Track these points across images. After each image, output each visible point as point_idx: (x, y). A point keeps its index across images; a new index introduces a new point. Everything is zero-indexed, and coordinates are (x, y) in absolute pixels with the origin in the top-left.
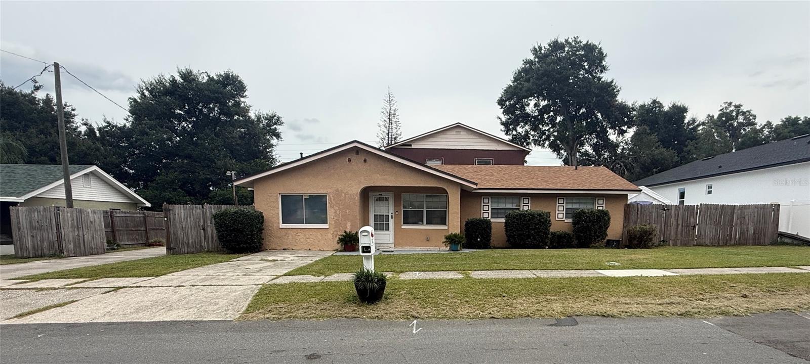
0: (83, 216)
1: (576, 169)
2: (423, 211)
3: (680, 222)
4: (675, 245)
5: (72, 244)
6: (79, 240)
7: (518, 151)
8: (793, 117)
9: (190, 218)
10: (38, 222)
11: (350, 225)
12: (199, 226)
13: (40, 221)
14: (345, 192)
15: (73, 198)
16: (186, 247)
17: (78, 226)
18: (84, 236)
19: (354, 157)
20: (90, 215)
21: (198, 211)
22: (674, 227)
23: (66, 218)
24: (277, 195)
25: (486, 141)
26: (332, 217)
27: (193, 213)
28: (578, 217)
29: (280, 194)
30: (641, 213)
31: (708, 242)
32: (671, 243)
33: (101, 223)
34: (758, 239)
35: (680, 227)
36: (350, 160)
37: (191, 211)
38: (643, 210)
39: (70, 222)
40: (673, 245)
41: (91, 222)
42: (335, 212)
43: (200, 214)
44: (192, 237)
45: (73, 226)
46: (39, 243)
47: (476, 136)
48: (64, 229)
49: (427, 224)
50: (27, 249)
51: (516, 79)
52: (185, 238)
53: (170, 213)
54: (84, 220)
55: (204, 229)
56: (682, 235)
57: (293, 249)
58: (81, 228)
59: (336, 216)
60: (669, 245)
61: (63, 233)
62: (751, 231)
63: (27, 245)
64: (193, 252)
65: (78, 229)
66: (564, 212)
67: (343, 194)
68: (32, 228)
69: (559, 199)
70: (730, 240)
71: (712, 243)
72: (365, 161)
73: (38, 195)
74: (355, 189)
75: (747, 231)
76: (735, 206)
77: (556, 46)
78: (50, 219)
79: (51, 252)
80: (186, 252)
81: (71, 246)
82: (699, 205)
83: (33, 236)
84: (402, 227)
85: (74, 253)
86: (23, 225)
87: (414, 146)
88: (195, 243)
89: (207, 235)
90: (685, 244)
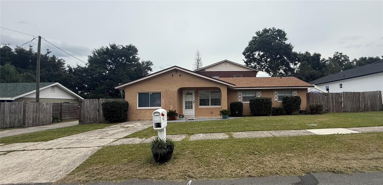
0: (40, 106)
1: (281, 78)
2: (209, 99)
3: (334, 101)
4: (333, 112)
5: (31, 120)
6: (36, 118)
7: (253, 71)
8: (364, 57)
9: (92, 105)
10: (14, 110)
11: (172, 107)
12: (96, 109)
13: (15, 109)
14: (170, 90)
15: (40, 98)
16: (89, 120)
17: (36, 111)
18: (39, 116)
19: (174, 74)
20: (45, 106)
21: (96, 102)
22: (331, 103)
23: (30, 107)
24: (136, 93)
25: (239, 67)
26: (164, 103)
27: (93, 103)
28: (285, 100)
29: (138, 92)
30: (315, 97)
31: (349, 110)
32: (331, 111)
33: (50, 109)
34: (373, 108)
35: (334, 103)
36: (173, 75)
37: (93, 102)
38: (315, 96)
39: (32, 109)
40: (332, 112)
41: (45, 109)
42: (165, 101)
43: (97, 104)
44: (92, 115)
45: (33, 111)
46: (13, 120)
47: (234, 65)
48: (28, 113)
49: (211, 105)
50: (6, 124)
51: (250, 45)
52: (89, 115)
53: (82, 103)
54: (41, 108)
55: (98, 111)
56: (336, 107)
57: (143, 120)
58: (38, 112)
59: (165, 102)
60: (330, 112)
61: (27, 115)
62: (369, 105)
63: (7, 122)
64: (92, 122)
65: (36, 113)
66: (278, 98)
67: (169, 92)
68: (11, 113)
69: (275, 91)
70: (360, 109)
71: (351, 111)
72: (180, 75)
73: (24, 96)
74: (175, 89)
75: (368, 104)
76: (360, 92)
77: (266, 31)
78: (21, 108)
79: (19, 125)
80: (88, 123)
81: (31, 121)
82: (342, 92)
84: (199, 107)
85: (32, 125)
86: (6, 111)
87: (206, 70)
88: (94, 118)
89: (100, 114)
90: (338, 111)
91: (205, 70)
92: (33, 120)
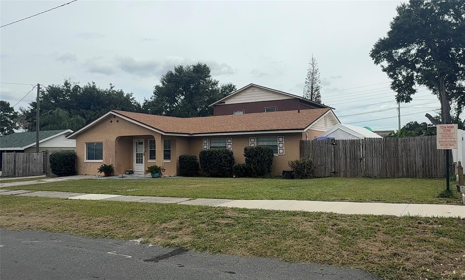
0: (30, 156)
1: (299, 112)
3: (348, 155)
4: (345, 176)
5: (22, 170)
6: (26, 168)
10: (9, 160)
11: (111, 160)
14: (110, 140)
17: (26, 162)
18: (29, 166)
19: (113, 119)
20: (35, 156)
22: (342, 161)
23: (20, 157)
25: (272, 94)
26: (104, 156)
29: (85, 143)
30: (312, 148)
31: (376, 174)
32: (342, 174)
33: (41, 159)
35: (348, 159)
36: (111, 122)
38: (314, 146)
39: (22, 160)
40: (344, 176)
41: (35, 159)
42: (105, 153)
45: (23, 162)
46: (9, 170)
48: (18, 163)
50: (5, 173)
54: (31, 158)
56: (351, 168)
57: (89, 175)
58: (28, 163)
59: (106, 155)
60: (340, 176)
61: (17, 165)
63: (5, 171)
65: (26, 163)
67: (109, 142)
68: (7, 163)
69: (251, 138)
70: (398, 172)
71: (380, 175)
72: (118, 121)
73: (33, 146)
74: (113, 138)
75: (415, 163)
78: (13, 158)
79: (12, 172)
81: (21, 172)
82: (364, 139)
83: (7, 167)
84: (148, 161)
85: (22, 175)
87: (226, 103)
90: (354, 175)
91: (224, 103)
92: (23, 170)
